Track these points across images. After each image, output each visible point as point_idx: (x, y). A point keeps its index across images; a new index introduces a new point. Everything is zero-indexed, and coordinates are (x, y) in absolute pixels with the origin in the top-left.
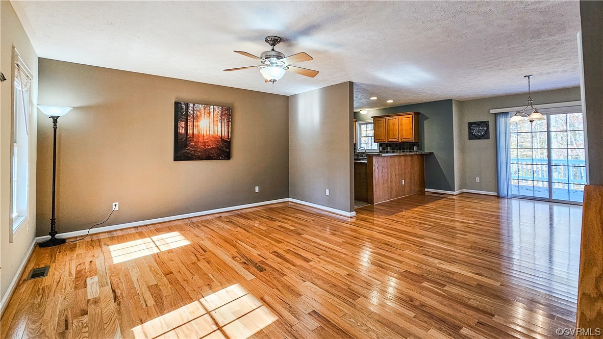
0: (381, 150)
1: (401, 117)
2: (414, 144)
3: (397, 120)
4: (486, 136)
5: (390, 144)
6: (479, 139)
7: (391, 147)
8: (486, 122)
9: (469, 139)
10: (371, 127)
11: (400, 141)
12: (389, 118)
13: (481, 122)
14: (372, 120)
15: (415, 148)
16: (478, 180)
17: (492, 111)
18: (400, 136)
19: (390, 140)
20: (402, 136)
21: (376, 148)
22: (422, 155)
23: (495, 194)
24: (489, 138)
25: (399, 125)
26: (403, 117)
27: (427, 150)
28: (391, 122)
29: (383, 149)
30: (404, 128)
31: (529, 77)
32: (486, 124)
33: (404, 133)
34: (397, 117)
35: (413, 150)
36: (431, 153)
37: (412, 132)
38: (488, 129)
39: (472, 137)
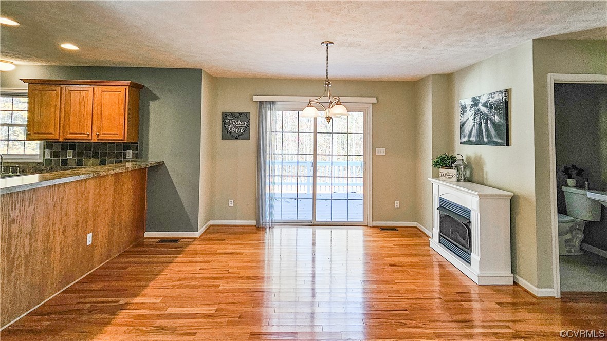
0: (48, 156)
1: (101, 88)
2: (127, 147)
3: (90, 93)
4: (244, 135)
5: (70, 145)
6: (237, 138)
7: (74, 150)
8: (246, 113)
9: (223, 138)
10: (22, 104)
11: (95, 139)
12: (72, 87)
13: (240, 114)
14: (25, 88)
15: (129, 154)
16: (231, 203)
17: (257, 98)
18: (95, 129)
19: (69, 136)
20: (100, 128)
21: (38, 152)
22: (142, 170)
23: (254, 223)
24: (248, 138)
25: (95, 105)
26: (104, 88)
27: (152, 158)
28: (75, 97)
29: (55, 155)
30: (106, 112)
31: (327, 45)
32: (246, 116)
33: (105, 123)
34: (90, 88)
35: (125, 156)
36: (161, 165)
37: (122, 122)
38: (248, 125)
39: (227, 135)
